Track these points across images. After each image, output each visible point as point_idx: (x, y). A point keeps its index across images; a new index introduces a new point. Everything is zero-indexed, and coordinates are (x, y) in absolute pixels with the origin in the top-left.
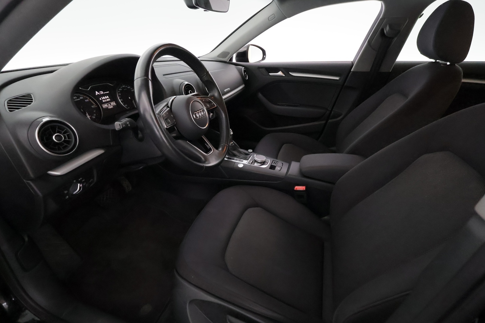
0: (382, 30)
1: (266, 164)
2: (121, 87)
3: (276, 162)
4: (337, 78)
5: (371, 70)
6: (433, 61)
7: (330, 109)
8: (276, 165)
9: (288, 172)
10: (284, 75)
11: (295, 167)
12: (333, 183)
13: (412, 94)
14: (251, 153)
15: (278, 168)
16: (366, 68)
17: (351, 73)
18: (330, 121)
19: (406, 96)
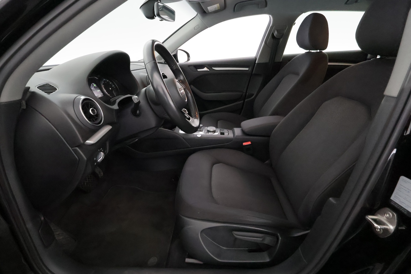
0: (273, 34)
1: (217, 132)
2: (103, 80)
3: (222, 130)
4: (247, 69)
5: (269, 61)
6: (308, 51)
7: (245, 92)
8: (223, 132)
9: (235, 134)
10: (209, 70)
11: (238, 131)
12: (269, 136)
13: (301, 73)
14: (202, 127)
15: (226, 134)
16: (266, 60)
17: (256, 64)
18: (246, 100)
19: (297, 74)
